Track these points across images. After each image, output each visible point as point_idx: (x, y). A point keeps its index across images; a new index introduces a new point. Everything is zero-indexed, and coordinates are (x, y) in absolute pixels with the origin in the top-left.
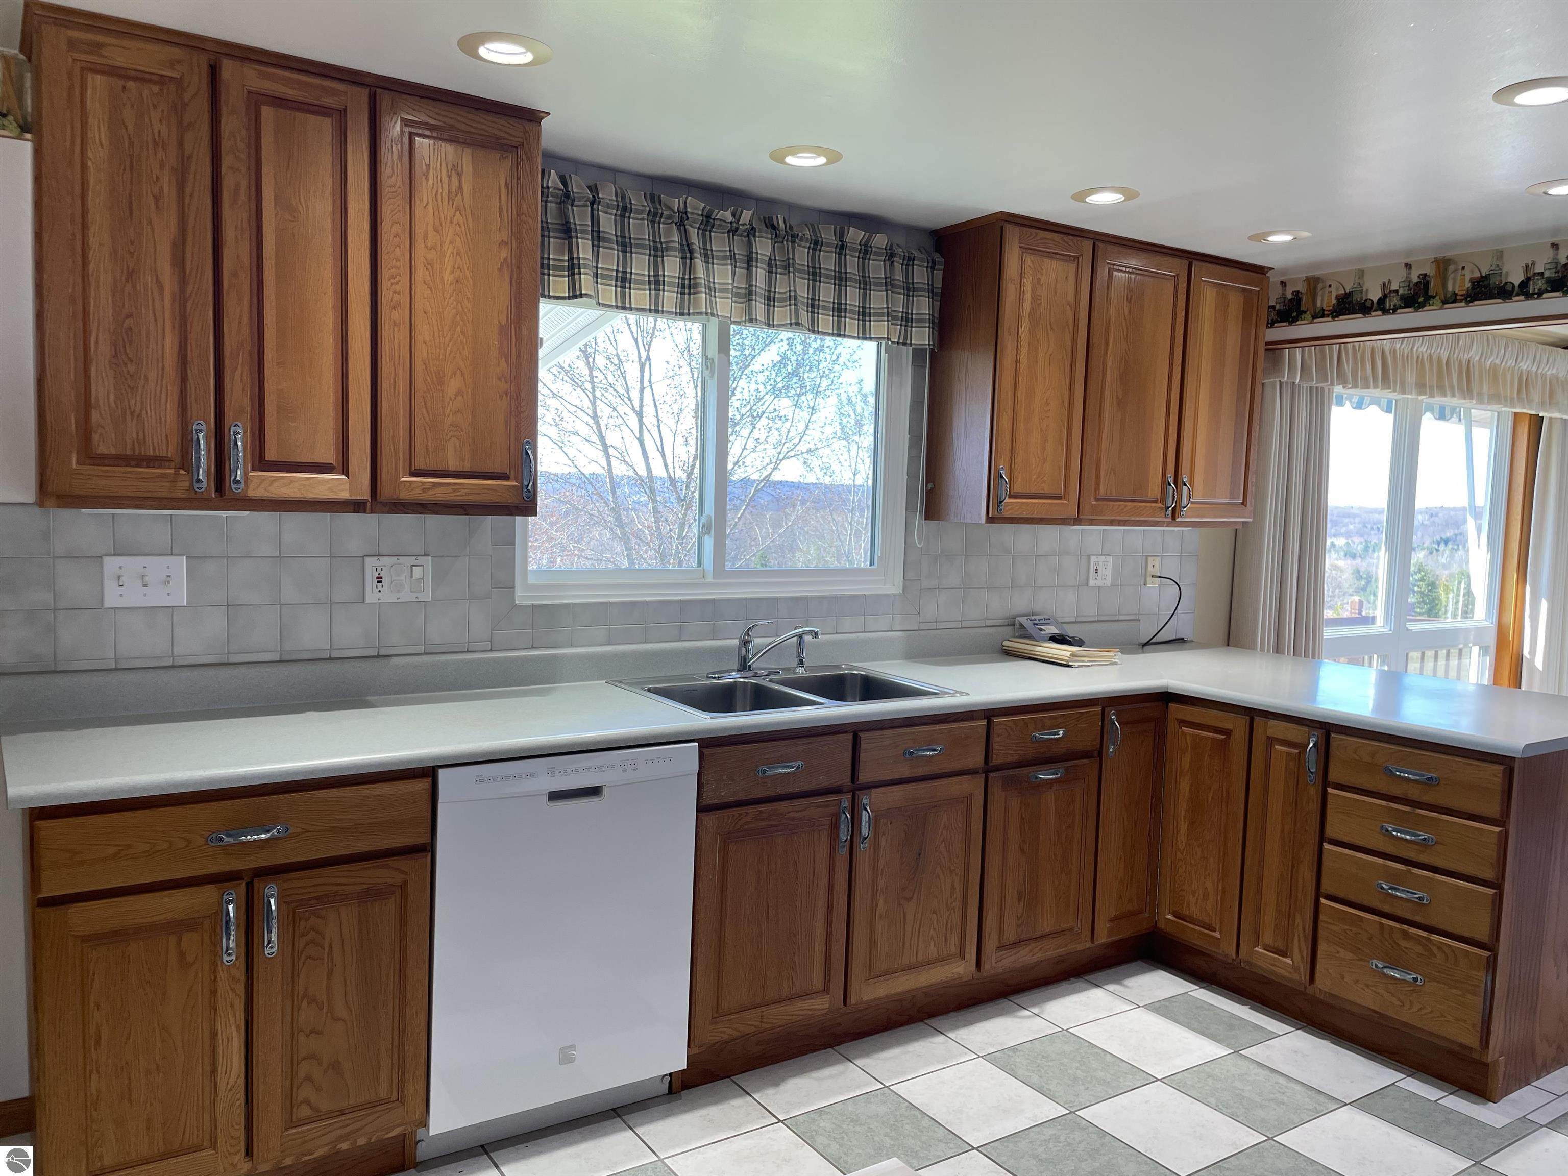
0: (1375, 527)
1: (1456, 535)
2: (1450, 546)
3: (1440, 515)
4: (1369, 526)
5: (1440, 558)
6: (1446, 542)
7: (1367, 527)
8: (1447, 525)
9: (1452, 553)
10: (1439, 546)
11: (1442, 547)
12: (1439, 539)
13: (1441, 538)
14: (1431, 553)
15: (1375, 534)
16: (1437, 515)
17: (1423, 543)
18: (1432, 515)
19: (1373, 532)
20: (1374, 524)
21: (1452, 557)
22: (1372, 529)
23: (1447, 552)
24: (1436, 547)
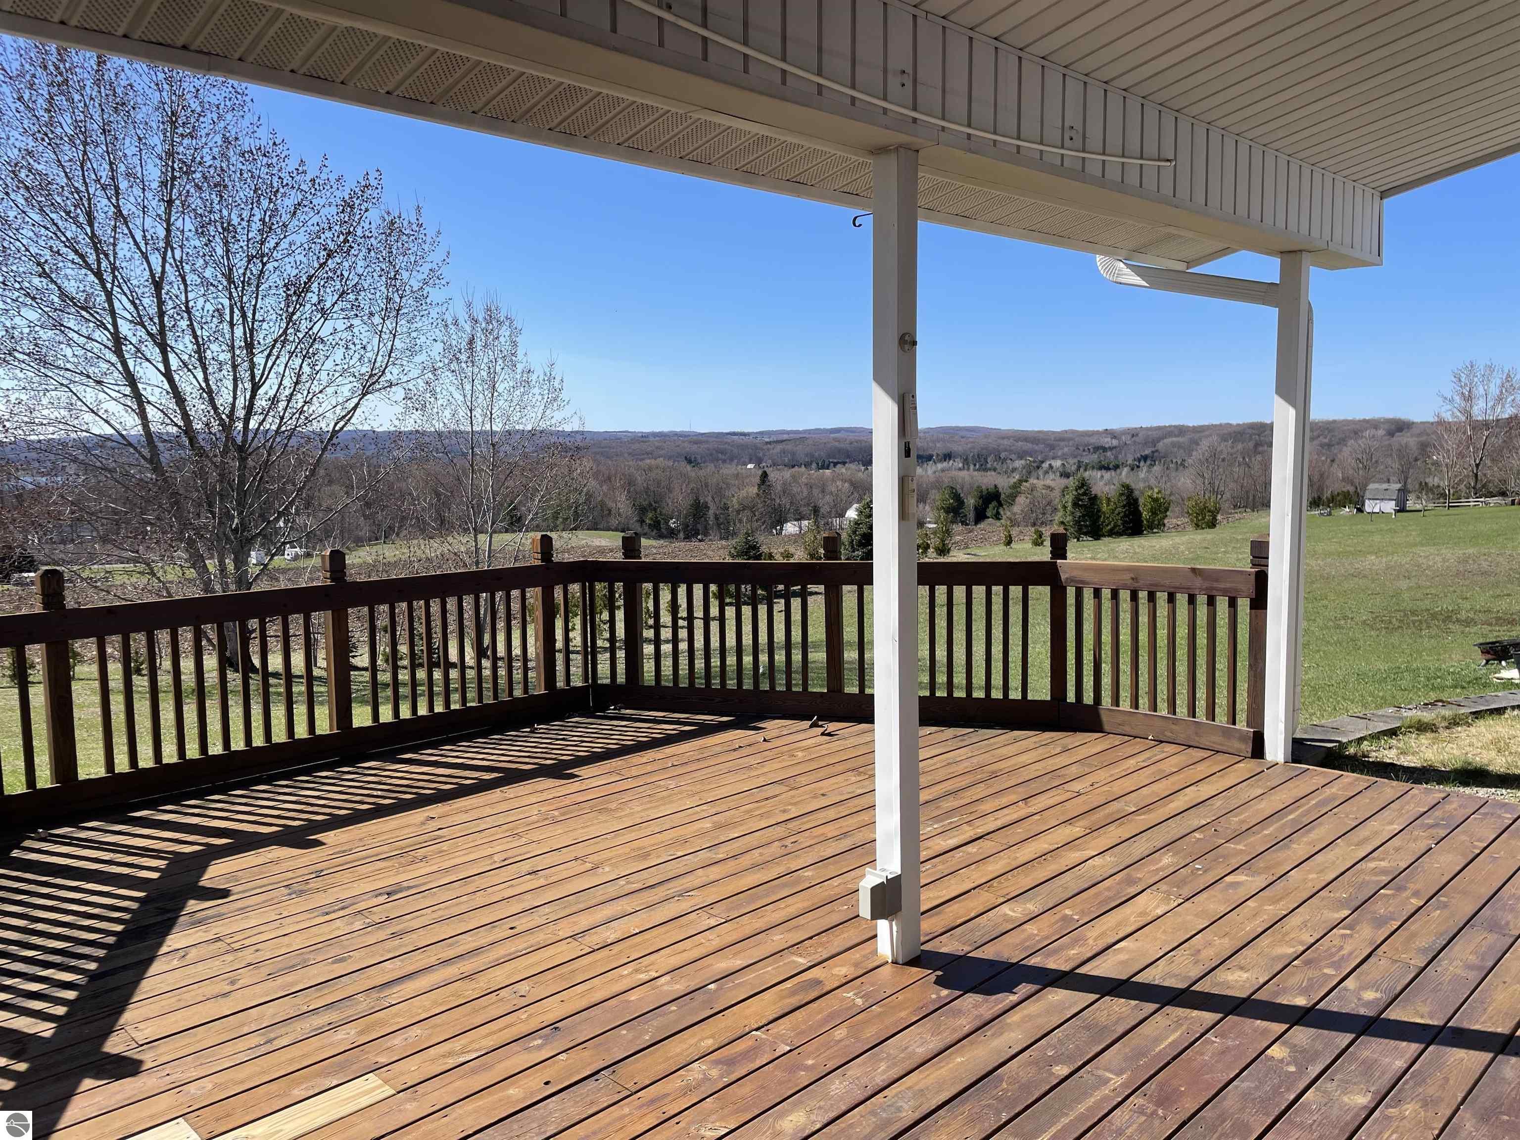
1: (1153, 452)
2: (1148, 462)
4: (1081, 449)
8: (1146, 444)
11: (1142, 463)
14: (1132, 469)
16: (1137, 435)
18: (1133, 436)
19: (1084, 453)
20: (1086, 445)
21: (1149, 471)
22: (1084, 450)
23: (1145, 469)
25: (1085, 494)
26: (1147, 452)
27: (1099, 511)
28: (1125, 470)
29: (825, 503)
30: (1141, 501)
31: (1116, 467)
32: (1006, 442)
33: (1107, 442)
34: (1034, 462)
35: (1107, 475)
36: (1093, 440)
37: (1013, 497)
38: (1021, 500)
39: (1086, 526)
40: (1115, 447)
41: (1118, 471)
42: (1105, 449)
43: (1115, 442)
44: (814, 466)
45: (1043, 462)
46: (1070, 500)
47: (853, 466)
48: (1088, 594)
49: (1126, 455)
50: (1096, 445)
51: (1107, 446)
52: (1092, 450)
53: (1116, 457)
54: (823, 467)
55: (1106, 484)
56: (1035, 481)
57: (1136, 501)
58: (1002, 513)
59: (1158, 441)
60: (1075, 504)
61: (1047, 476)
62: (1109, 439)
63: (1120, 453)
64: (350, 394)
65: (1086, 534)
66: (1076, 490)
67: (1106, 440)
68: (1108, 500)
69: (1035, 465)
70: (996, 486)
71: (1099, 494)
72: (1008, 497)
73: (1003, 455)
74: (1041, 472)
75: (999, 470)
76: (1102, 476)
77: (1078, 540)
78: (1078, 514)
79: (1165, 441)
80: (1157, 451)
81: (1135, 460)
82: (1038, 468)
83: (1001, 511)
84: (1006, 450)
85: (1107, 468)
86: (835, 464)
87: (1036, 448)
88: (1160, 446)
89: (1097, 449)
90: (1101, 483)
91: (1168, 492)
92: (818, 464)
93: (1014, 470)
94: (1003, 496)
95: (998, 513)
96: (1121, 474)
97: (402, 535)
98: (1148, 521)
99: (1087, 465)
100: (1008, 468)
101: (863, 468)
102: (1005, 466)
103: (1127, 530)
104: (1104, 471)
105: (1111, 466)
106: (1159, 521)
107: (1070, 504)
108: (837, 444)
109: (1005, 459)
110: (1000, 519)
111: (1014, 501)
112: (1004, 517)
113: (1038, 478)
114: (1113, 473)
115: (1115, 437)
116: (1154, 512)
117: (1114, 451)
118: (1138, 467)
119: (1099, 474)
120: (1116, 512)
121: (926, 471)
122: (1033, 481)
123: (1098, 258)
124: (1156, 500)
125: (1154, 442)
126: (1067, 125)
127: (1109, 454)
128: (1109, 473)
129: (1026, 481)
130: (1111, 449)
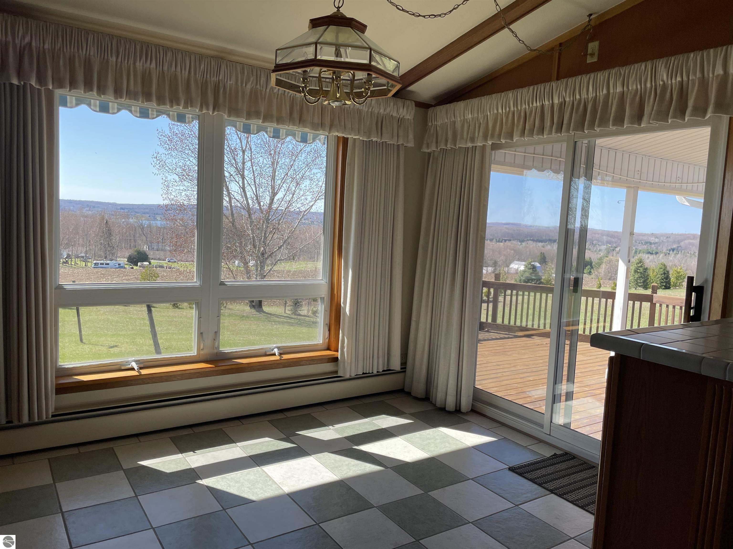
0: (640, 242)
1: (678, 247)
2: (675, 252)
3: (671, 237)
4: (638, 242)
5: (669, 257)
6: (673, 250)
7: (637, 242)
8: (674, 242)
9: (675, 255)
10: (670, 252)
11: (671, 252)
12: (670, 249)
13: (671, 248)
14: (666, 255)
15: (640, 246)
16: (670, 237)
17: (663, 250)
18: (667, 237)
19: (639, 245)
20: (640, 241)
21: (675, 257)
22: (639, 243)
23: (673, 255)
24: (669, 252)
25: (641, 267)
26: (675, 246)
27: (648, 275)
28: (662, 255)
29: (500, 260)
30: (671, 273)
31: (657, 253)
32: (597, 236)
33: (653, 239)
34: (611, 247)
35: (651, 257)
36: (645, 238)
37: (599, 265)
38: (603, 266)
39: (640, 283)
40: (657, 243)
41: (658, 255)
42: (651, 243)
43: (657, 240)
44: (494, 240)
45: (616, 247)
46: (633, 269)
47: (514, 242)
48: (664, 306)
49: (662, 247)
50: (647, 241)
51: (652, 242)
52: (643, 243)
53: (657, 248)
54: (499, 242)
55: (650, 262)
56: (612, 257)
57: (668, 272)
58: (593, 272)
59: (682, 241)
60: (636, 271)
61: (618, 255)
62: (654, 238)
63: (659, 246)
64: (311, 200)
65: (640, 286)
66: (637, 264)
67: (652, 239)
68: (654, 270)
69: (612, 249)
70: (590, 258)
71: (649, 267)
72: (596, 264)
73: (594, 242)
74: (614, 253)
75: (592, 250)
76: (648, 258)
77: (636, 289)
78: (637, 276)
79: (686, 241)
80: (680, 246)
81: (667, 250)
82: (613, 250)
83: (592, 271)
84: (596, 240)
85: (652, 254)
86: (505, 241)
87: (613, 240)
88: (682, 244)
89: (646, 243)
90: (648, 261)
91: (685, 269)
92: (496, 240)
93: (600, 250)
94: (594, 263)
95: (590, 272)
96: (659, 257)
97: (301, 259)
98: (674, 283)
99: (640, 251)
100: (597, 249)
101: (520, 243)
102: (595, 248)
103: (662, 286)
104: (649, 255)
105: (654, 252)
106: (680, 283)
107: (633, 271)
108: (507, 230)
109: (595, 245)
110: (591, 275)
111: (599, 266)
112: (594, 274)
113: (613, 256)
114: (655, 256)
115: (657, 238)
116: (677, 279)
117: (656, 245)
118: (669, 254)
119: (647, 256)
120: (657, 277)
121: (553, 247)
122: (610, 257)
123: (677, 197)
124: (678, 273)
125: (679, 242)
126: (678, 176)
127: (653, 246)
128: (652, 256)
129: (607, 257)
130: (654, 243)
